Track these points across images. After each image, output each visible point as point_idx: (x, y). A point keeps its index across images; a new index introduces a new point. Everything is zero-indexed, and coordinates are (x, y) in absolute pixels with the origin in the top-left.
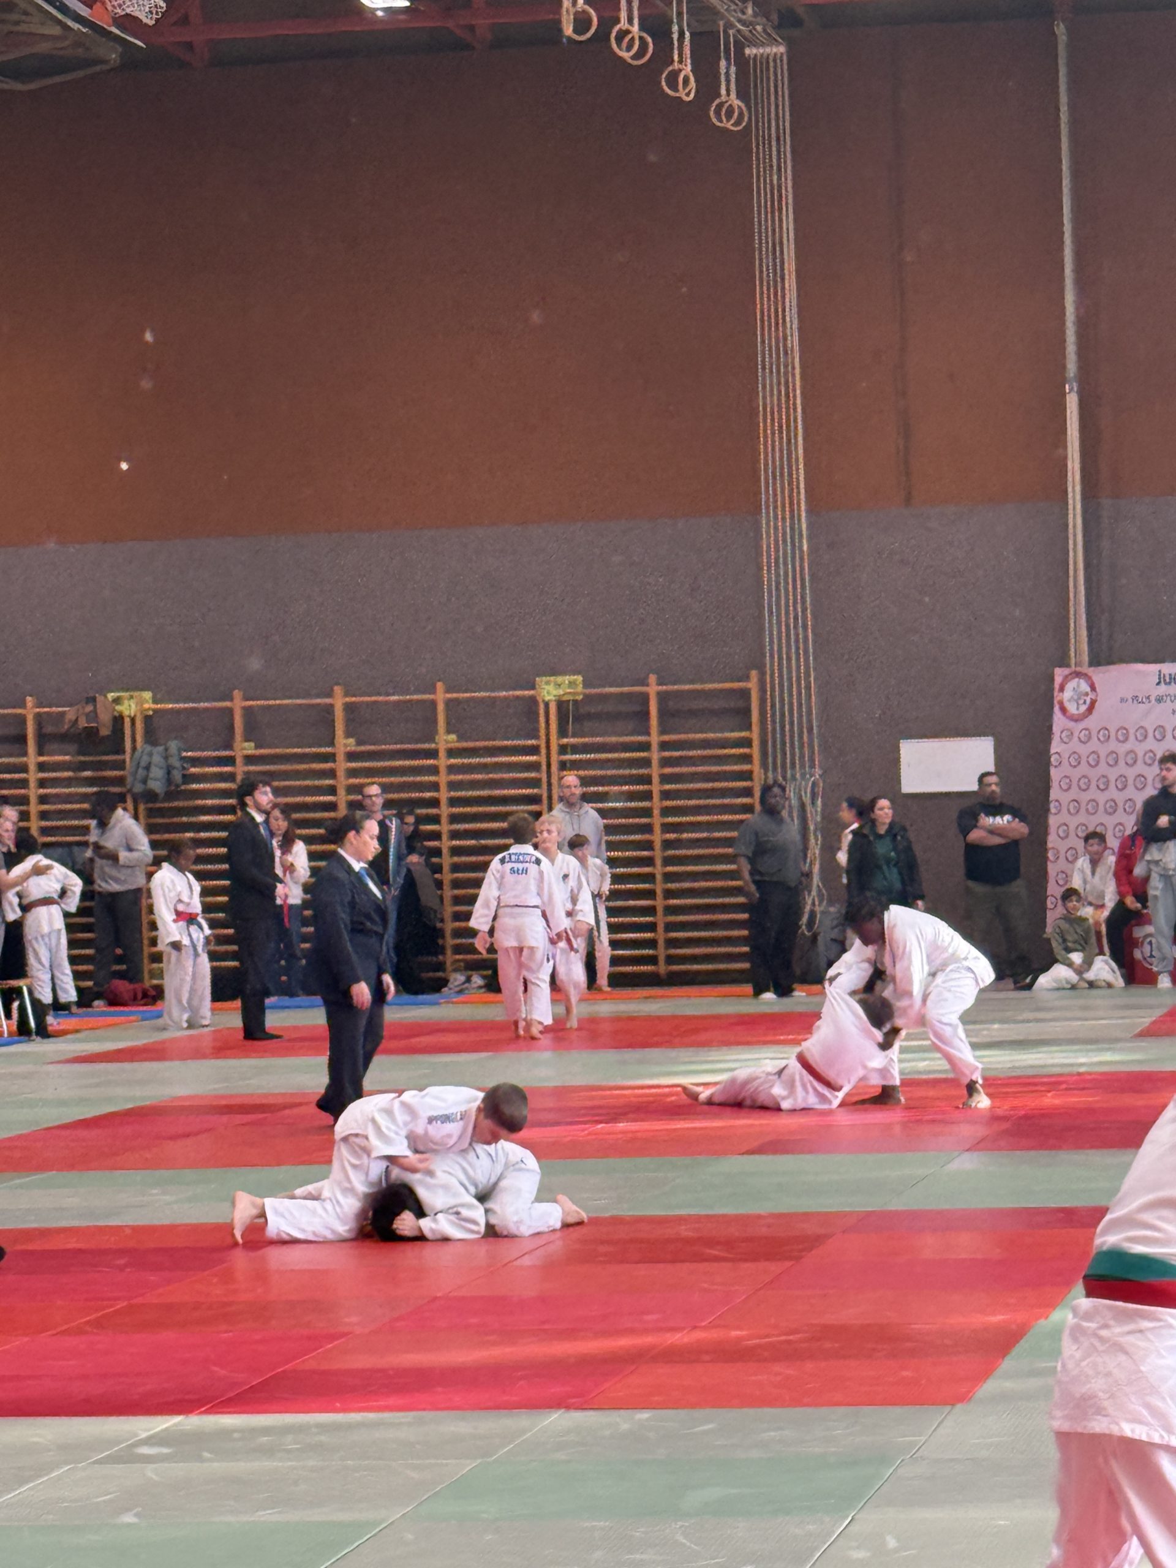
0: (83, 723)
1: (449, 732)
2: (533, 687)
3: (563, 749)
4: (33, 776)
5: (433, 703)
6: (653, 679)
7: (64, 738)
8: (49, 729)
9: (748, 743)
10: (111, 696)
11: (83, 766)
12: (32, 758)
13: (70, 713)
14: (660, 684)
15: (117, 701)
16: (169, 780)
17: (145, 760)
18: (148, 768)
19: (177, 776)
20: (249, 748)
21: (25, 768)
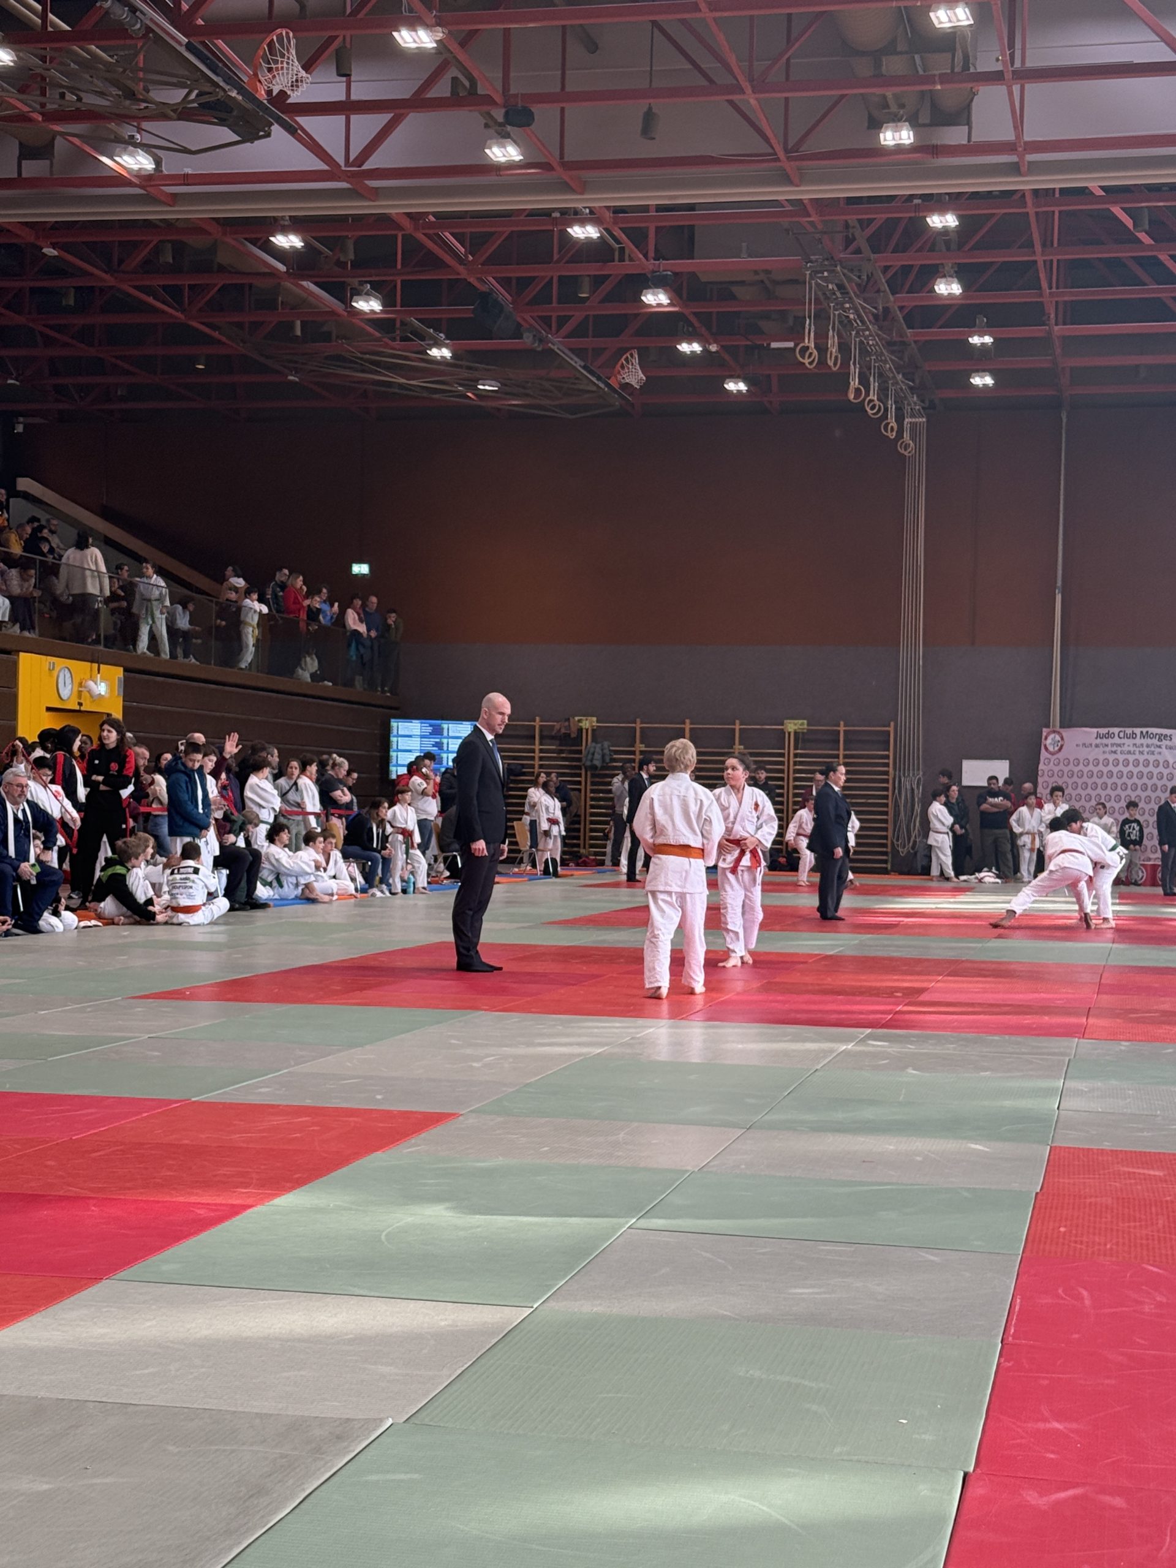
0: (563, 731)
1: (740, 744)
2: (782, 724)
3: (796, 755)
4: (537, 755)
5: (734, 730)
6: (842, 723)
7: (553, 738)
8: (545, 733)
9: (887, 757)
10: (577, 718)
11: (561, 752)
12: (537, 747)
13: (557, 725)
14: (845, 726)
15: (580, 721)
16: (603, 760)
17: (592, 750)
18: (593, 754)
19: (607, 759)
20: (643, 747)
21: (533, 751)
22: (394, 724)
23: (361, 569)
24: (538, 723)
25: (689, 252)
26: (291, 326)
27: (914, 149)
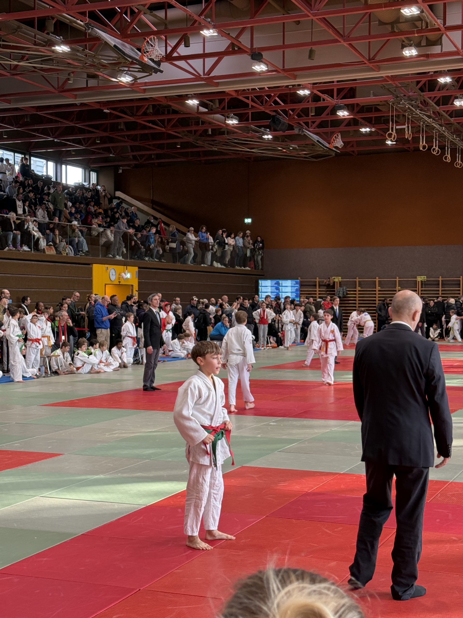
0: (327, 283)
1: (399, 286)
2: (416, 278)
3: (422, 291)
4: (318, 292)
5: (396, 281)
6: (440, 277)
7: (324, 285)
8: (321, 284)
9: (459, 290)
10: (333, 277)
11: (327, 291)
12: (318, 289)
13: (325, 281)
14: (442, 278)
15: (334, 279)
16: (344, 294)
17: (339, 290)
18: (339, 292)
19: (345, 294)
20: (359, 289)
21: (316, 291)
22: (260, 282)
23: (248, 221)
24: (318, 280)
25: (353, 97)
26: (207, 131)
27: (418, 56)
